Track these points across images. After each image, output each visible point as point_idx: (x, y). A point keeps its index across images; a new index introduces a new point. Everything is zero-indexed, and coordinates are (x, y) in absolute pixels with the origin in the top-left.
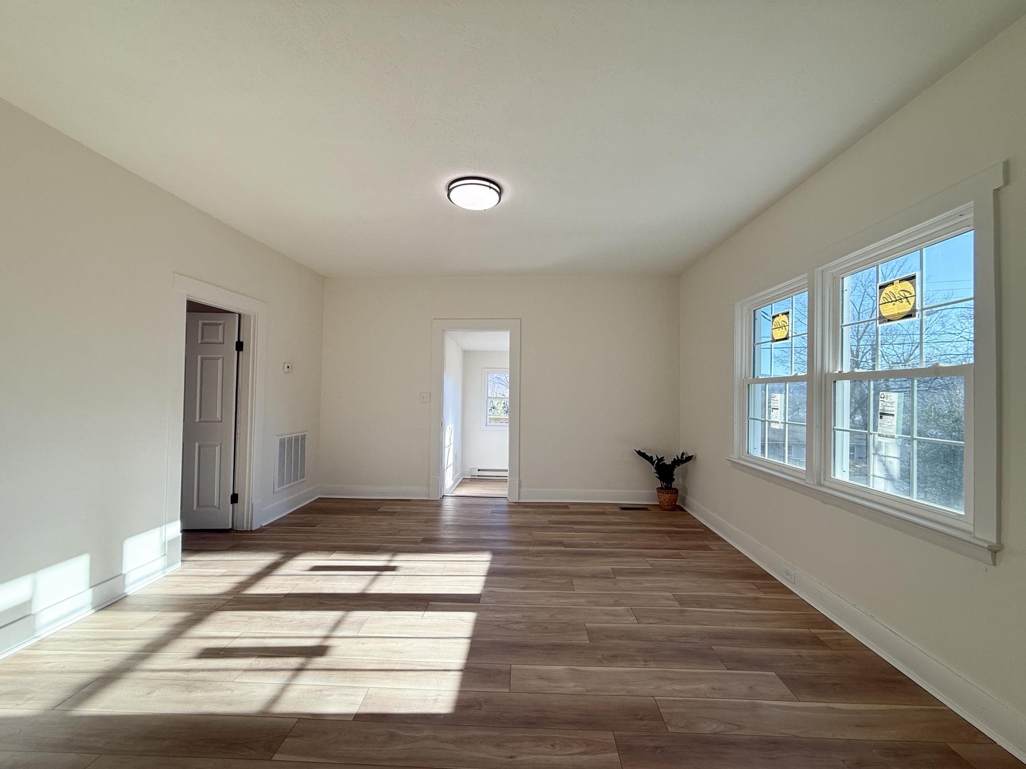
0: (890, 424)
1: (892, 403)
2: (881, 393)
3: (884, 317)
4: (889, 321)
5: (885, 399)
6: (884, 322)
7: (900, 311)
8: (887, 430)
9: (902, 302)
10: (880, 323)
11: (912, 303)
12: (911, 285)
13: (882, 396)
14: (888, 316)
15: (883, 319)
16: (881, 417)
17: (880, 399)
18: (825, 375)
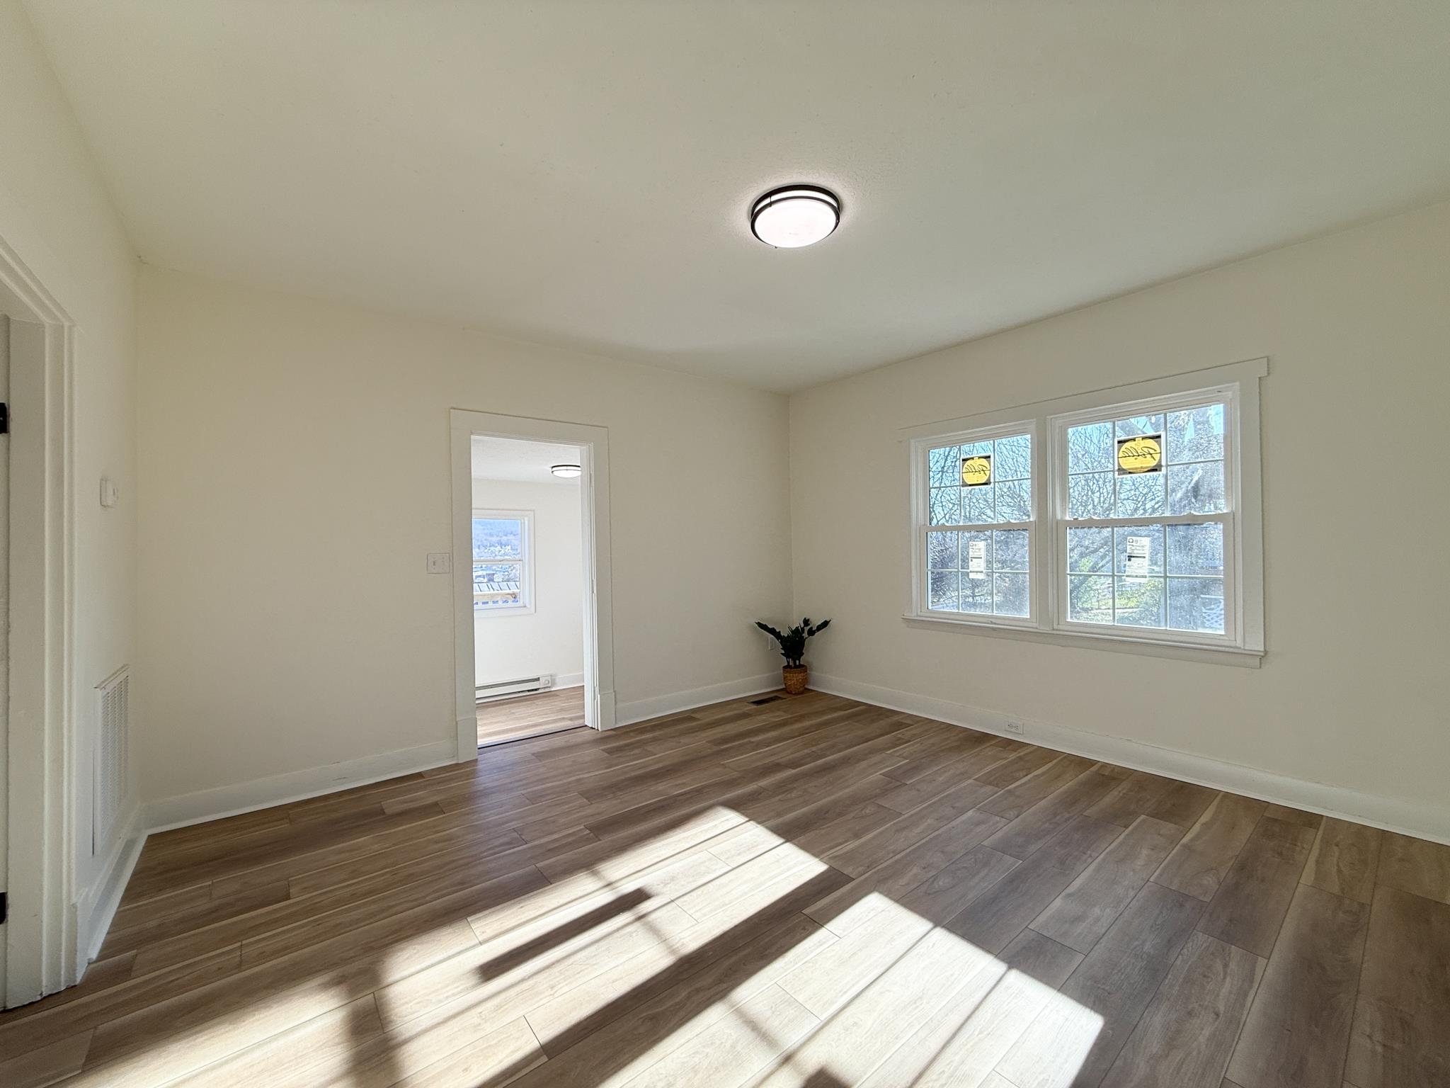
0: (1141, 565)
1: (1143, 546)
2: (1129, 538)
3: (1124, 470)
4: (1130, 473)
5: (1134, 544)
6: (1124, 474)
7: (1144, 466)
8: (1136, 571)
9: (1146, 457)
10: (1119, 475)
11: (1157, 459)
12: (1156, 444)
13: (1131, 541)
14: (1130, 469)
15: (1122, 471)
16: (1129, 560)
17: (1128, 543)
18: (1057, 522)
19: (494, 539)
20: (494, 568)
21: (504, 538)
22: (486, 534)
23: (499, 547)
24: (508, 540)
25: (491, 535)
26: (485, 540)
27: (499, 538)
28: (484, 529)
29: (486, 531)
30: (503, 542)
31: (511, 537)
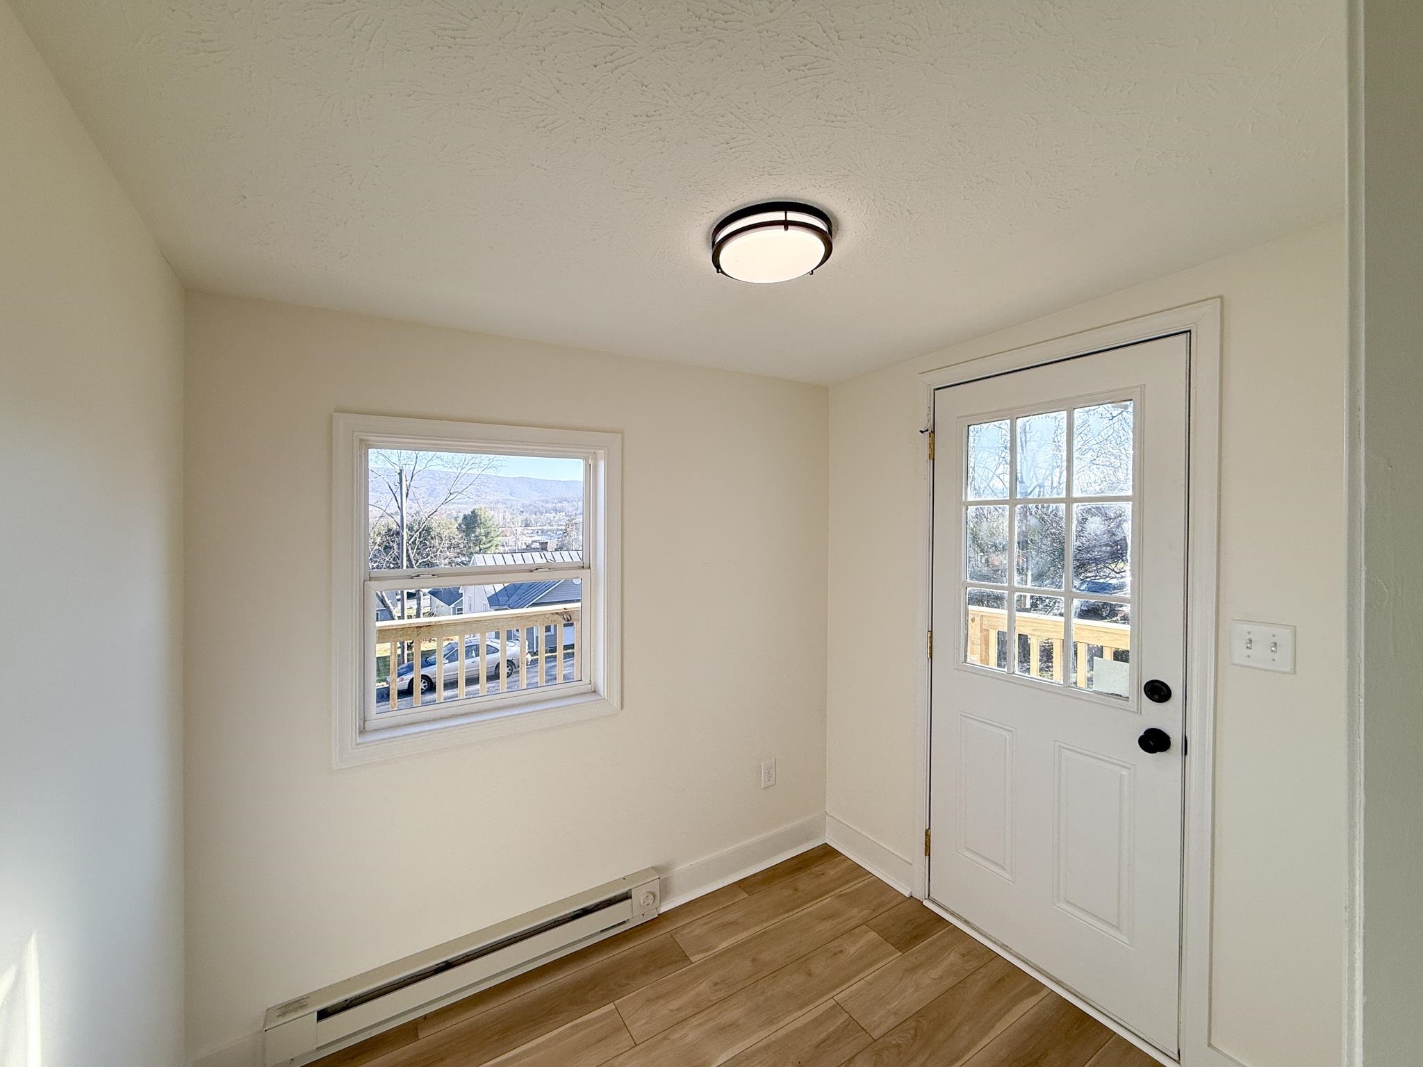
19: (550, 506)
20: (549, 533)
21: (559, 504)
22: (543, 501)
23: (554, 513)
24: (563, 506)
25: (547, 502)
26: (542, 506)
27: (554, 505)
28: (540, 496)
29: (543, 498)
30: (558, 509)
31: (565, 504)
